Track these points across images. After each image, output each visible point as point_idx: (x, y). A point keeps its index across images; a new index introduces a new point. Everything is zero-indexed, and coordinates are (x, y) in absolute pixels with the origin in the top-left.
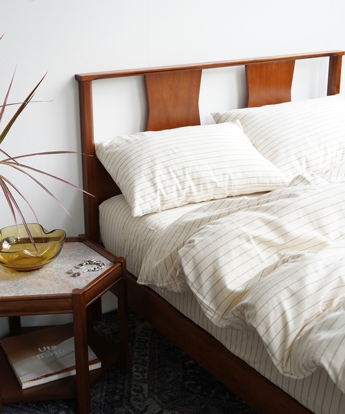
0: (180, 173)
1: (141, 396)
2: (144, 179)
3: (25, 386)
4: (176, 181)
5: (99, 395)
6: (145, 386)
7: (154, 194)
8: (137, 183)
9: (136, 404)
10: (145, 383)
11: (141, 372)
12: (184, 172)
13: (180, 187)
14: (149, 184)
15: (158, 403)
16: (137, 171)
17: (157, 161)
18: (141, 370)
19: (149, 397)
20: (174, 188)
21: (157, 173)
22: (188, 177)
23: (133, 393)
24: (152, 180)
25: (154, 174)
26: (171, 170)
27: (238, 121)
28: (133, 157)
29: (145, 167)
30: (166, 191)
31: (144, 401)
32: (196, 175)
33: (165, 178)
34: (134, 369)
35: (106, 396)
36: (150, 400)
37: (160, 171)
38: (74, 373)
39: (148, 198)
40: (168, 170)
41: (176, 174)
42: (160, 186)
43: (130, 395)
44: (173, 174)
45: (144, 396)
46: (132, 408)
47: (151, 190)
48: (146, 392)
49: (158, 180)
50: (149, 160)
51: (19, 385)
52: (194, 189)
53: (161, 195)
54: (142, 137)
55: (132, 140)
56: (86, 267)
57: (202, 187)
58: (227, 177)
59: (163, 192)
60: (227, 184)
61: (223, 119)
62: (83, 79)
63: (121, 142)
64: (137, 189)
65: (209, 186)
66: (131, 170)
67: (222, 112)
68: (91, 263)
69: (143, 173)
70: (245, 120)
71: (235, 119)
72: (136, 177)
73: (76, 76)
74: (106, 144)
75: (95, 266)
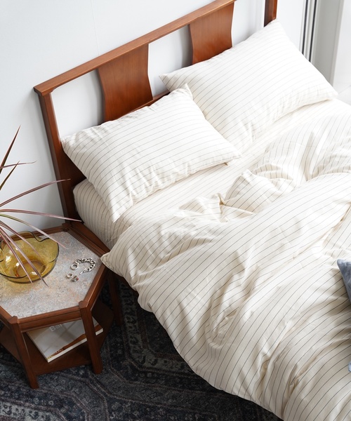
0: (146, 172)
1: (138, 348)
2: (116, 185)
3: (49, 360)
4: (144, 180)
5: (105, 351)
6: (139, 337)
7: (127, 197)
8: (111, 189)
9: (135, 355)
10: (138, 333)
11: (132, 322)
12: (149, 170)
13: (148, 184)
14: (121, 189)
15: (152, 353)
16: (108, 177)
17: (125, 164)
18: (132, 320)
19: (144, 347)
20: (143, 187)
21: (127, 178)
22: (154, 174)
23: (131, 345)
24: (123, 184)
25: (124, 179)
26: (138, 172)
27: (186, 85)
28: (102, 160)
29: (115, 172)
30: (136, 191)
31: (141, 352)
32: (160, 171)
33: (134, 179)
34: (126, 320)
35: (111, 351)
36: (145, 350)
37: (129, 175)
38: (85, 340)
39: (123, 202)
40: (136, 172)
41: (143, 174)
42: (131, 188)
43: (129, 348)
44: (140, 175)
45: (140, 347)
46: (134, 360)
47: (124, 194)
48: (140, 343)
49: (128, 184)
50: (117, 163)
51: (45, 360)
52: (160, 182)
53: (133, 196)
54: (105, 134)
55: (97, 140)
56: (80, 267)
57: (166, 179)
58: (186, 165)
59: (135, 193)
60: (187, 170)
61: (171, 83)
62: (43, 95)
63: (86, 142)
64: (112, 196)
65: (172, 177)
66: (102, 175)
67: (170, 75)
68: (83, 261)
69: (114, 179)
70: (192, 83)
71: (184, 83)
72: (109, 183)
73: (35, 89)
74: (72, 143)
75: (87, 264)
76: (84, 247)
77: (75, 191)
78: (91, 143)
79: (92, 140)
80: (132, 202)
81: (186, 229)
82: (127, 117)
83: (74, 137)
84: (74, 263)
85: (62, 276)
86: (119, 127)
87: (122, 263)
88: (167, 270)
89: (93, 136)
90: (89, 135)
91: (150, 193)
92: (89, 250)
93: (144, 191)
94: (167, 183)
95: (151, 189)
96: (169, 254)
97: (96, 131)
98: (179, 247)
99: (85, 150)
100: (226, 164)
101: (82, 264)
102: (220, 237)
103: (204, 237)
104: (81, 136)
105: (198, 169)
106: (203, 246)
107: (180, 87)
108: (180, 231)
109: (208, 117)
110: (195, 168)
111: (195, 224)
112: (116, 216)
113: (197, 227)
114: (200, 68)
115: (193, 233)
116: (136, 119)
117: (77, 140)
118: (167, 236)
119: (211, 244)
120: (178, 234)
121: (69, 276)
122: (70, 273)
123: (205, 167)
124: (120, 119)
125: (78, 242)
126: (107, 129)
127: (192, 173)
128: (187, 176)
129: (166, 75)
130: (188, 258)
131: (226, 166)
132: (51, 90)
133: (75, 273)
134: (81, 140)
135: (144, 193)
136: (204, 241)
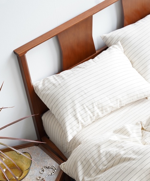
0: (91, 107)
2: (70, 116)
4: (89, 112)
7: (77, 125)
8: (66, 119)
12: (93, 106)
13: (92, 115)
14: (73, 119)
16: (65, 110)
17: (76, 102)
20: (89, 117)
21: (77, 111)
22: (96, 108)
24: (75, 116)
25: (75, 112)
26: (85, 107)
27: (119, 43)
28: (61, 99)
29: (69, 107)
30: (84, 120)
32: (100, 106)
33: (82, 112)
37: (79, 109)
39: (75, 128)
40: (83, 107)
41: (88, 108)
42: (80, 119)
47: (75, 123)
49: (78, 115)
50: (70, 101)
52: (100, 113)
53: (82, 123)
54: (63, 81)
55: (57, 84)
56: (46, 172)
57: (104, 111)
58: (119, 101)
59: (83, 121)
60: (119, 104)
61: (109, 41)
62: (20, 56)
63: (50, 86)
64: (67, 124)
65: (108, 109)
66: (61, 110)
67: (108, 35)
68: (48, 168)
69: (69, 112)
70: (123, 41)
71: (117, 40)
72: (65, 115)
73: (15, 52)
74: (40, 86)
75: (51, 170)
76: (49, 157)
77: (43, 118)
78: (53, 87)
79: (54, 85)
80: (81, 127)
81: (117, 149)
82: (78, 67)
83: (41, 83)
84: (42, 169)
85: (34, 178)
86: (72, 75)
87: (74, 171)
88: (104, 179)
89: (54, 82)
90: (51, 81)
91: (93, 121)
92: (52, 159)
93: (89, 120)
94: (105, 114)
95: (94, 118)
96: (106, 167)
97: (57, 78)
98: (112, 162)
99: (49, 92)
100: (146, 98)
101: (47, 170)
102: (141, 156)
103: (129, 156)
104: (46, 82)
105: (127, 103)
106: (129, 162)
107: (115, 44)
108: (113, 150)
109: (134, 65)
110: (124, 103)
111: (123, 145)
112: (70, 138)
113: (125, 148)
114: (129, 29)
115: (122, 153)
116: (84, 69)
117: (43, 84)
118: (104, 154)
119: (134, 162)
120: (112, 152)
121: (38, 178)
122: (39, 176)
123: (132, 101)
124: (73, 69)
125: (45, 153)
126: (64, 76)
127: (122, 106)
128: (119, 108)
129: (105, 35)
130: (118, 170)
131: (147, 100)
132: (26, 52)
133: (43, 176)
134: (46, 85)
135: (89, 121)
136: (129, 159)
